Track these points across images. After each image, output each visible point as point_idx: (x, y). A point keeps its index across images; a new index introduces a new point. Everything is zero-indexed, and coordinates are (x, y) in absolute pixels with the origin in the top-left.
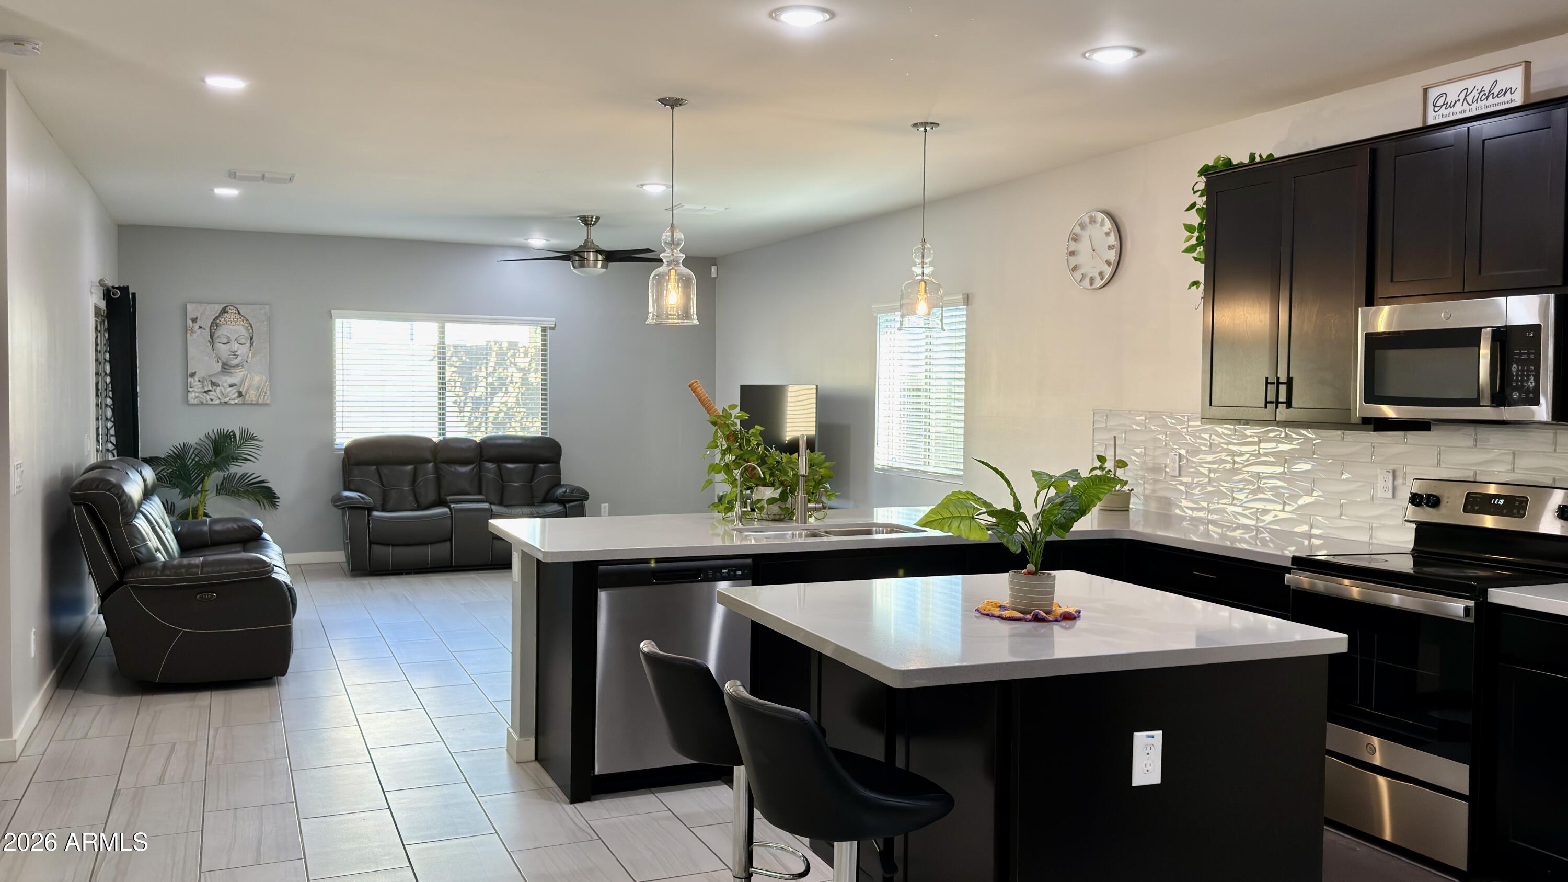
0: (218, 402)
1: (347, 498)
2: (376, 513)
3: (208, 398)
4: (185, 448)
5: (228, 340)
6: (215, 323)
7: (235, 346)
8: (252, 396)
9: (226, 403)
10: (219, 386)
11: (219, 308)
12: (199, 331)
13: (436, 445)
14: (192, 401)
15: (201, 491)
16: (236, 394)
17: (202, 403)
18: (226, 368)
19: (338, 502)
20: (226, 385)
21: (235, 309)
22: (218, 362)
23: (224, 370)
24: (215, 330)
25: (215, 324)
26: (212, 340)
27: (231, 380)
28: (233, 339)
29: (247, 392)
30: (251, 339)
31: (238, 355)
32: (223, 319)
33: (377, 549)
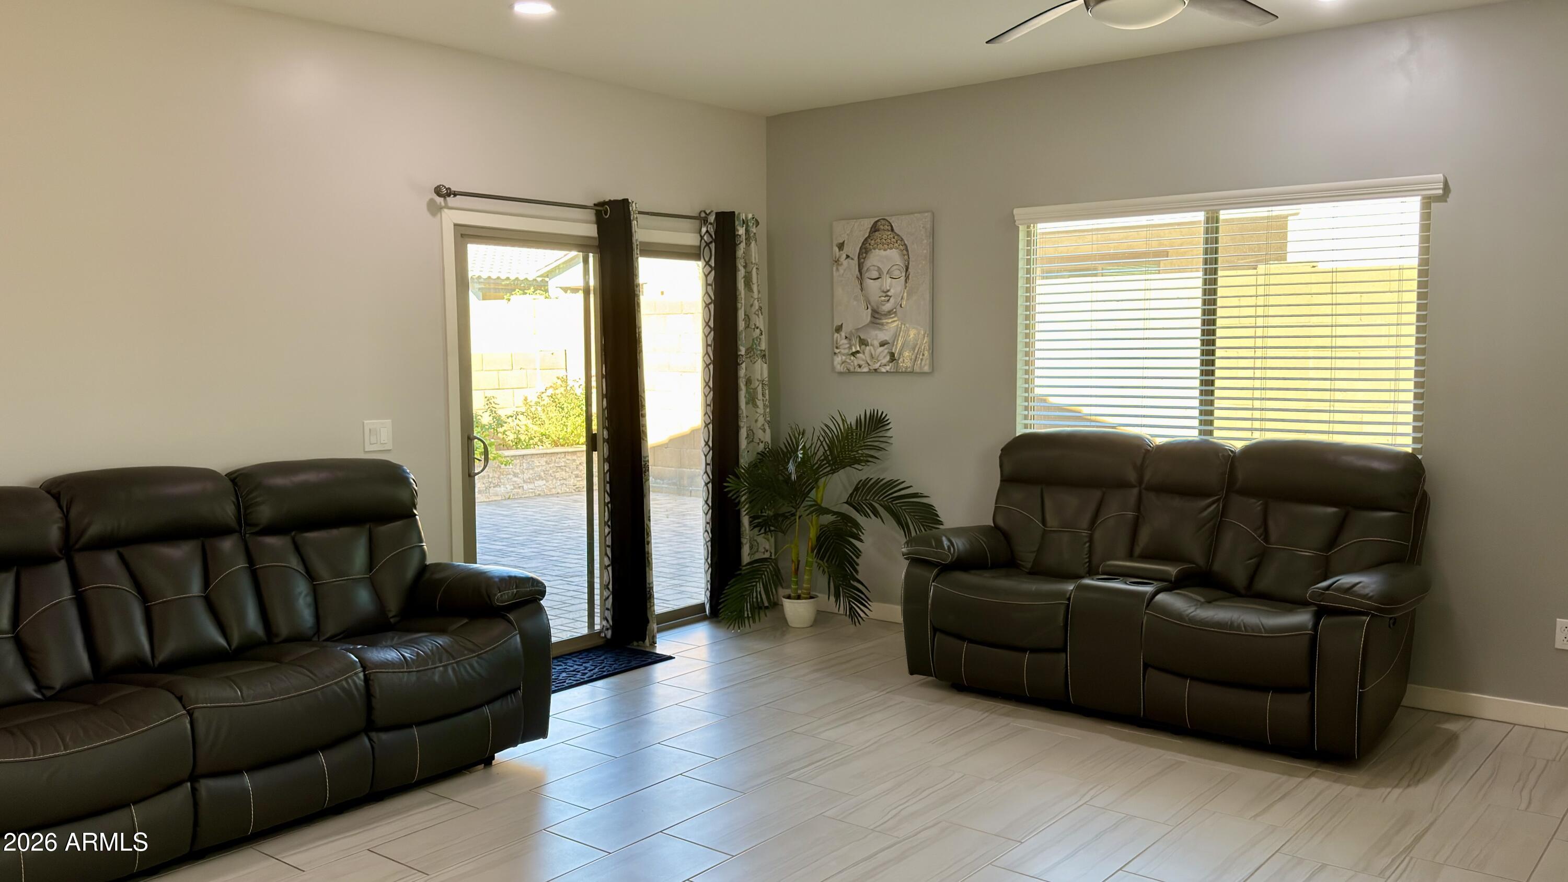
0: (866, 370)
3: (856, 362)
5: (880, 274)
6: (865, 248)
7: (887, 282)
8: (906, 361)
9: (875, 370)
10: (868, 345)
11: (868, 224)
12: (845, 263)
16: (888, 358)
17: (849, 372)
18: (877, 317)
20: (876, 343)
21: (887, 223)
22: (868, 308)
23: (873, 319)
24: (864, 258)
25: (864, 250)
26: (861, 274)
27: (883, 336)
28: (885, 271)
29: (900, 354)
30: (907, 270)
31: (890, 297)
32: (873, 242)
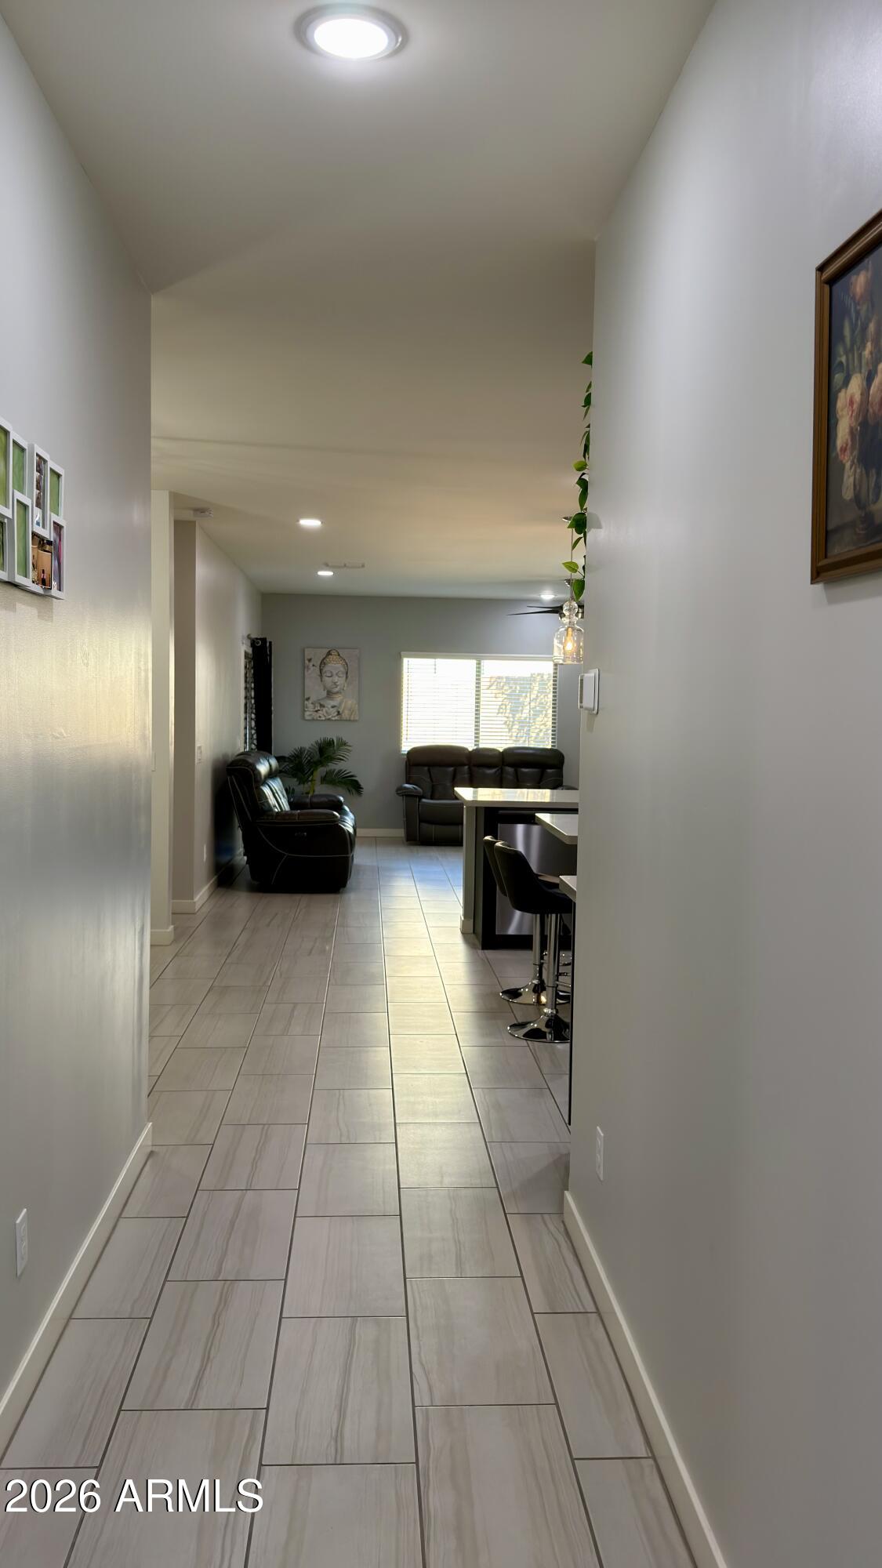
0: (324, 719)
1: (406, 788)
2: (424, 800)
3: (318, 715)
4: (302, 751)
5: (332, 675)
7: (336, 679)
8: (346, 714)
9: (329, 719)
10: (325, 707)
11: (326, 651)
12: (312, 668)
13: (470, 752)
14: (307, 718)
15: (311, 781)
16: (336, 713)
17: (314, 719)
18: (330, 694)
19: (402, 792)
20: (330, 706)
21: (336, 652)
22: (325, 690)
23: (328, 696)
24: (323, 667)
25: (323, 663)
26: (321, 674)
27: (332, 703)
28: (334, 673)
29: (343, 711)
30: (347, 673)
31: (338, 685)
32: (328, 659)
33: (425, 826)
